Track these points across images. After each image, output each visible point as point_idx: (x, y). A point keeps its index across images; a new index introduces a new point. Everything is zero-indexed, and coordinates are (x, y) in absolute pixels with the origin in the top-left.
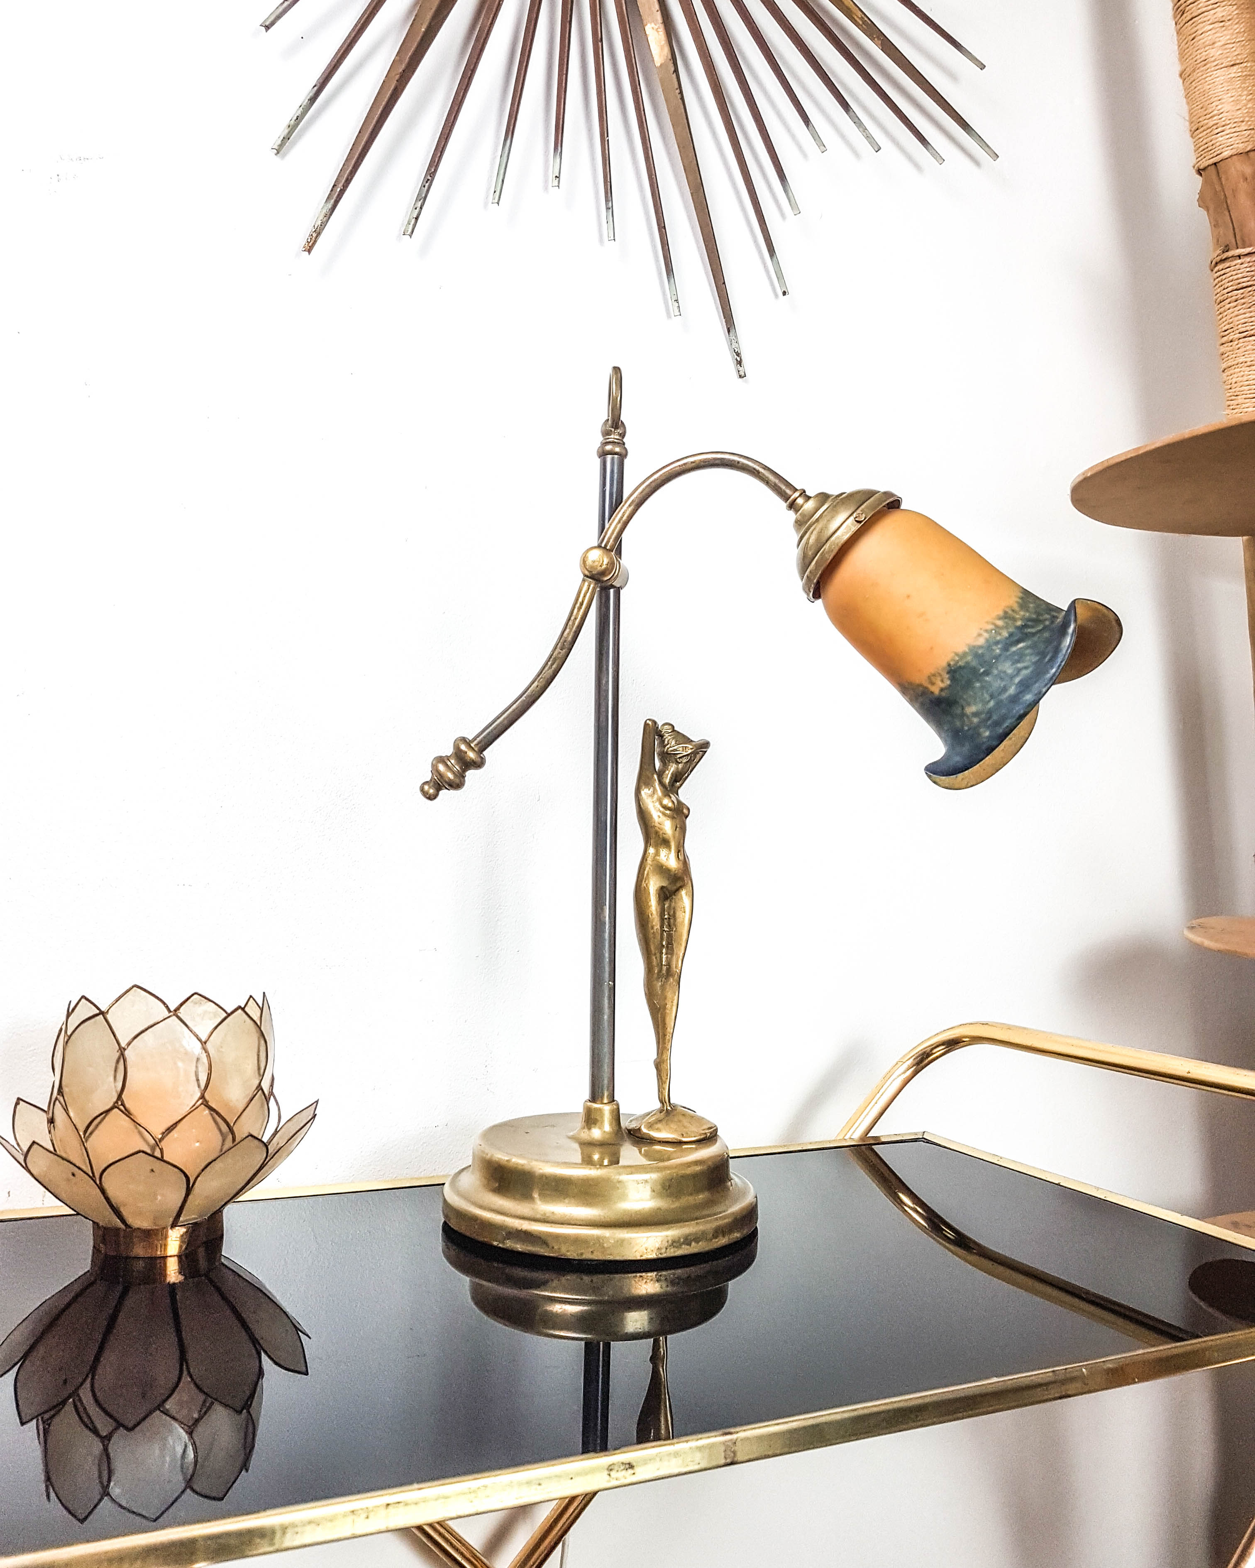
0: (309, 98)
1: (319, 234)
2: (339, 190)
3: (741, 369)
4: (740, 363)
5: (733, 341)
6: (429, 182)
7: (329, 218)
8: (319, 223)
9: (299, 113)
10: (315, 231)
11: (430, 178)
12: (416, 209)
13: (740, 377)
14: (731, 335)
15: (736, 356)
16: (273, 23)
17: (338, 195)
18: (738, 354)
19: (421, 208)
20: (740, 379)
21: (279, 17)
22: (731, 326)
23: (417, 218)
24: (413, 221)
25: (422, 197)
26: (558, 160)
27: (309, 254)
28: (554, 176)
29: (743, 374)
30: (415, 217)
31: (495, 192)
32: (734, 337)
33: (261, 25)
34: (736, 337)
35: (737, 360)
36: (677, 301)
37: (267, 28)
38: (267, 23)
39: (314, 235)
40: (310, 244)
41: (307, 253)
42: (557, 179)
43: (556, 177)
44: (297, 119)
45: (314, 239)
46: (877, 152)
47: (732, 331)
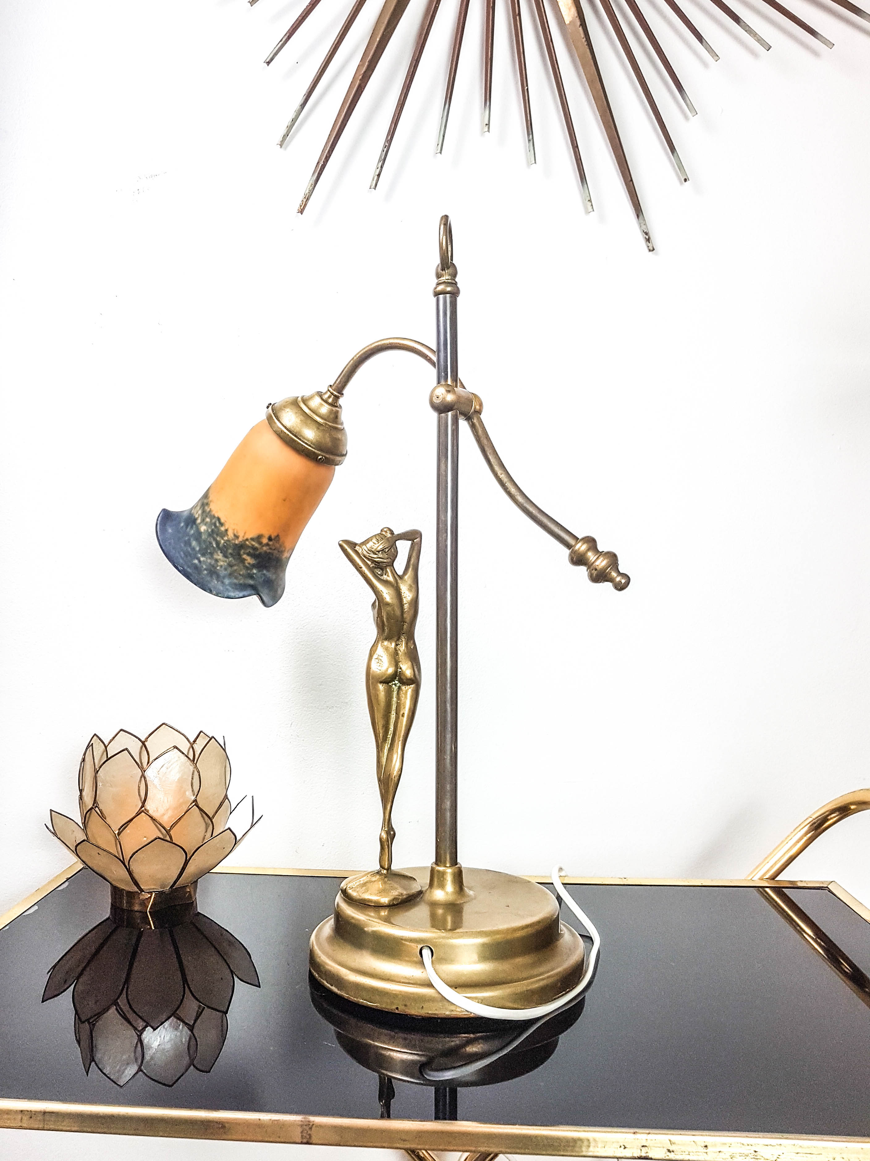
0: (300, 104)
1: (308, 199)
2: (320, 165)
3: (649, 245)
4: (648, 240)
5: (642, 225)
6: (386, 147)
7: (315, 186)
8: (307, 191)
9: (294, 117)
10: (305, 197)
11: (387, 144)
12: (378, 168)
13: (650, 250)
14: (640, 219)
15: (645, 236)
16: (272, 59)
17: (321, 169)
18: (646, 234)
19: (382, 167)
20: (651, 253)
21: (276, 54)
22: (639, 212)
23: (379, 175)
24: (376, 177)
25: (383, 160)
26: (487, 112)
27: (302, 214)
28: (485, 124)
29: (652, 249)
30: (377, 174)
31: (438, 145)
32: (642, 222)
33: (264, 62)
34: (644, 220)
35: (646, 238)
36: (590, 201)
37: (268, 63)
38: (268, 60)
39: (305, 200)
40: (302, 208)
41: (300, 214)
42: (487, 126)
43: (486, 125)
44: (292, 121)
45: (304, 203)
46: (768, 50)
47: (641, 217)
